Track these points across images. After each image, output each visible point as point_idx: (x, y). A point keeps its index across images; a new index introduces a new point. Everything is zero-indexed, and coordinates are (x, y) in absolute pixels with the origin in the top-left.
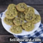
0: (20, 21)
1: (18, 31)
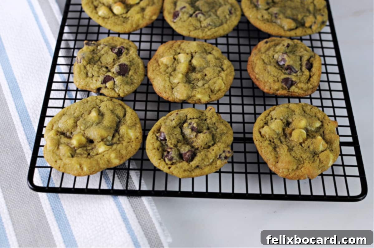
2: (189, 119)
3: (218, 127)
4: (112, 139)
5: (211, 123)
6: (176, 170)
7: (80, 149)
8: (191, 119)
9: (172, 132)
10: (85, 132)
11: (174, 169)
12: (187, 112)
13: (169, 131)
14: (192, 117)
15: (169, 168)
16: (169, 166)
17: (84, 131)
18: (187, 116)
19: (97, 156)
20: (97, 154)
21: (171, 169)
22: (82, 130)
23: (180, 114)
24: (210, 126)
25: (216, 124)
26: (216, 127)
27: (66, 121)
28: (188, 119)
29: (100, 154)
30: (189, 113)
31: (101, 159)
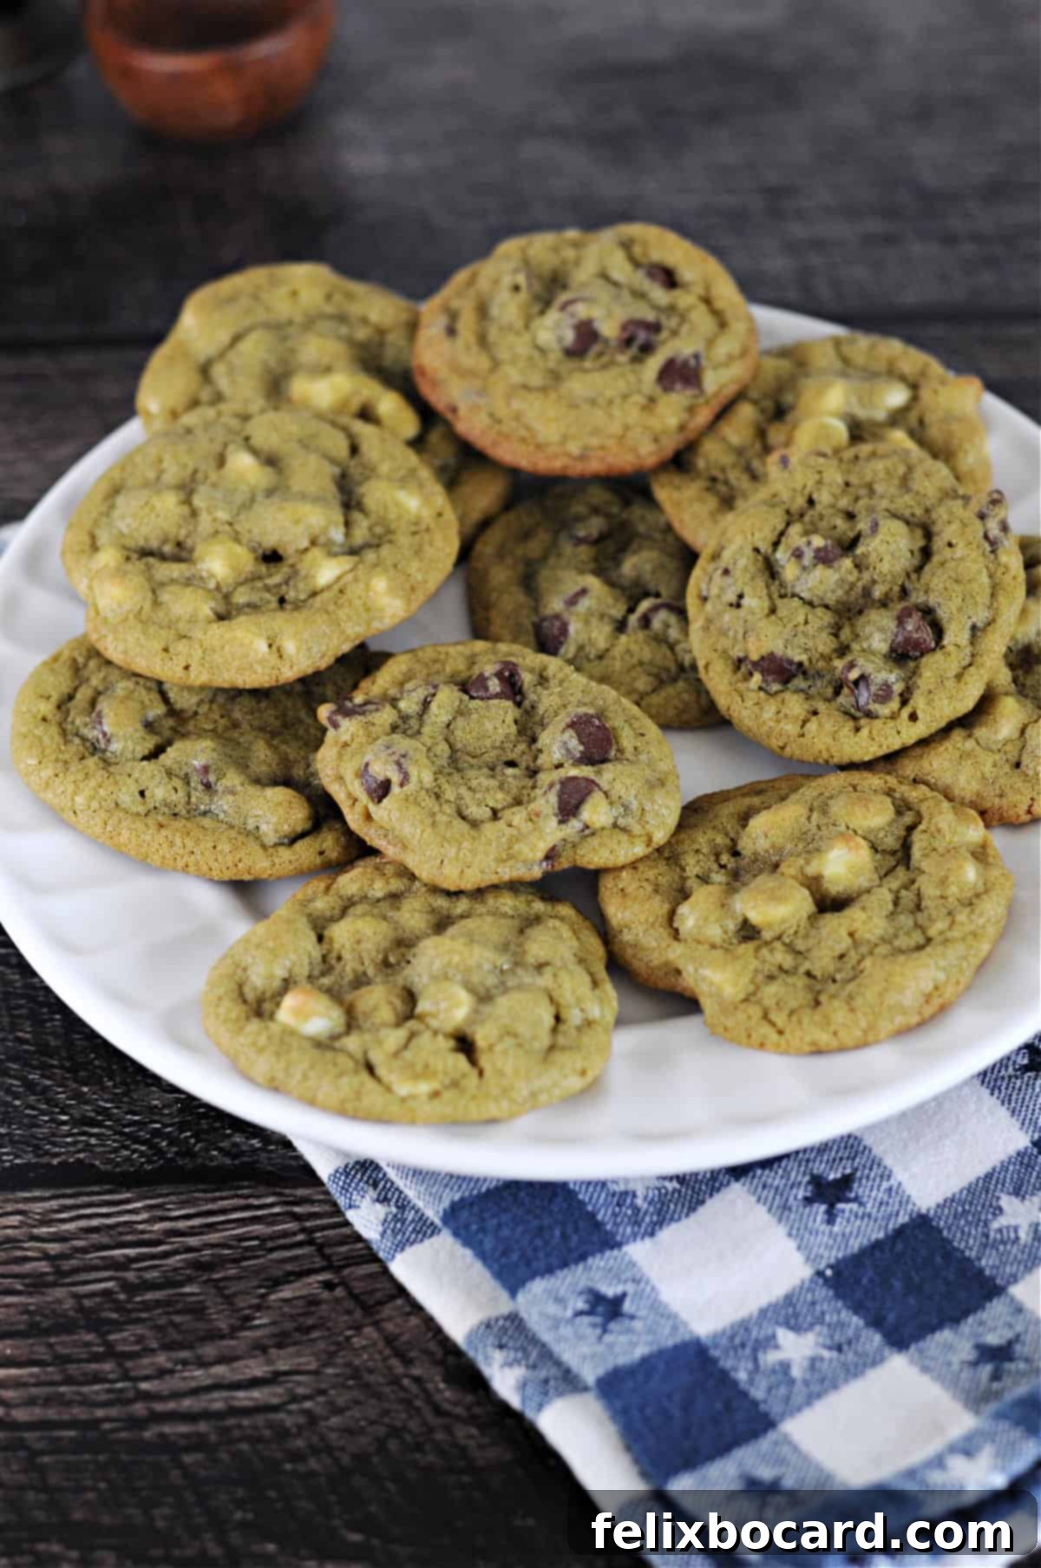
0: (528, 729)
1: (465, 1045)
2: (775, 550)
3: (868, 478)
4: (347, 535)
5: (837, 491)
6: (937, 703)
7: (241, 589)
8: (776, 544)
9: (790, 625)
10: (238, 527)
11: (929, 703)
12: (746, 538)
13: (781, 633)
14: (772, 537)
15: (913, 717)
16: (905, 713)
17: (230, 524)
18: (757, 550)
19: (318, 599)
20: (314, 594)
21: (920, 714)
22: (223, 524)
23: (735, 563)
24: (844, 503)
25: (854, 480)
26: (860, 486)
27: (147, 503)
28: (770, 550)
29: (322, 591)
30: (753, 534)
31: (336, 603)
